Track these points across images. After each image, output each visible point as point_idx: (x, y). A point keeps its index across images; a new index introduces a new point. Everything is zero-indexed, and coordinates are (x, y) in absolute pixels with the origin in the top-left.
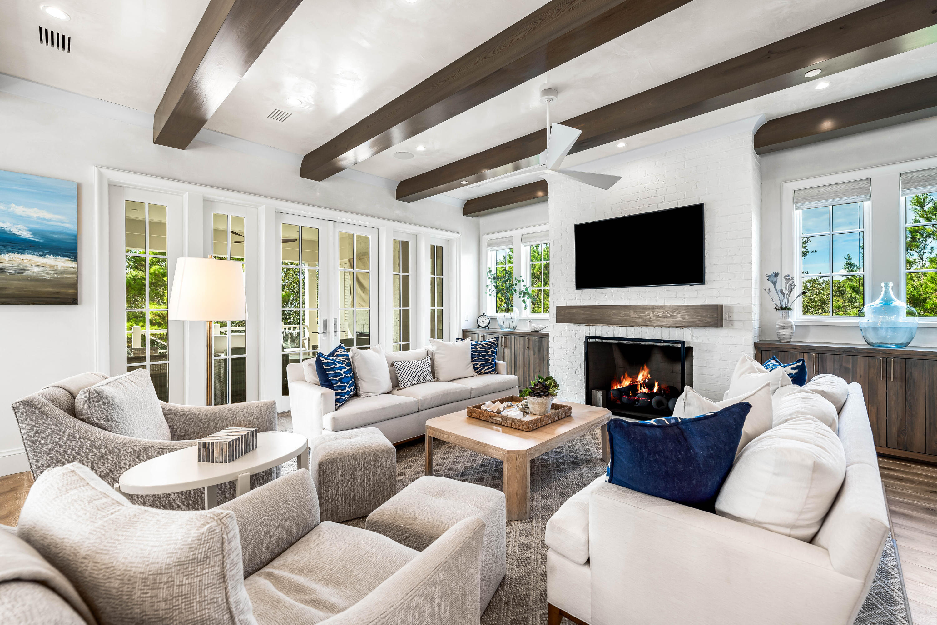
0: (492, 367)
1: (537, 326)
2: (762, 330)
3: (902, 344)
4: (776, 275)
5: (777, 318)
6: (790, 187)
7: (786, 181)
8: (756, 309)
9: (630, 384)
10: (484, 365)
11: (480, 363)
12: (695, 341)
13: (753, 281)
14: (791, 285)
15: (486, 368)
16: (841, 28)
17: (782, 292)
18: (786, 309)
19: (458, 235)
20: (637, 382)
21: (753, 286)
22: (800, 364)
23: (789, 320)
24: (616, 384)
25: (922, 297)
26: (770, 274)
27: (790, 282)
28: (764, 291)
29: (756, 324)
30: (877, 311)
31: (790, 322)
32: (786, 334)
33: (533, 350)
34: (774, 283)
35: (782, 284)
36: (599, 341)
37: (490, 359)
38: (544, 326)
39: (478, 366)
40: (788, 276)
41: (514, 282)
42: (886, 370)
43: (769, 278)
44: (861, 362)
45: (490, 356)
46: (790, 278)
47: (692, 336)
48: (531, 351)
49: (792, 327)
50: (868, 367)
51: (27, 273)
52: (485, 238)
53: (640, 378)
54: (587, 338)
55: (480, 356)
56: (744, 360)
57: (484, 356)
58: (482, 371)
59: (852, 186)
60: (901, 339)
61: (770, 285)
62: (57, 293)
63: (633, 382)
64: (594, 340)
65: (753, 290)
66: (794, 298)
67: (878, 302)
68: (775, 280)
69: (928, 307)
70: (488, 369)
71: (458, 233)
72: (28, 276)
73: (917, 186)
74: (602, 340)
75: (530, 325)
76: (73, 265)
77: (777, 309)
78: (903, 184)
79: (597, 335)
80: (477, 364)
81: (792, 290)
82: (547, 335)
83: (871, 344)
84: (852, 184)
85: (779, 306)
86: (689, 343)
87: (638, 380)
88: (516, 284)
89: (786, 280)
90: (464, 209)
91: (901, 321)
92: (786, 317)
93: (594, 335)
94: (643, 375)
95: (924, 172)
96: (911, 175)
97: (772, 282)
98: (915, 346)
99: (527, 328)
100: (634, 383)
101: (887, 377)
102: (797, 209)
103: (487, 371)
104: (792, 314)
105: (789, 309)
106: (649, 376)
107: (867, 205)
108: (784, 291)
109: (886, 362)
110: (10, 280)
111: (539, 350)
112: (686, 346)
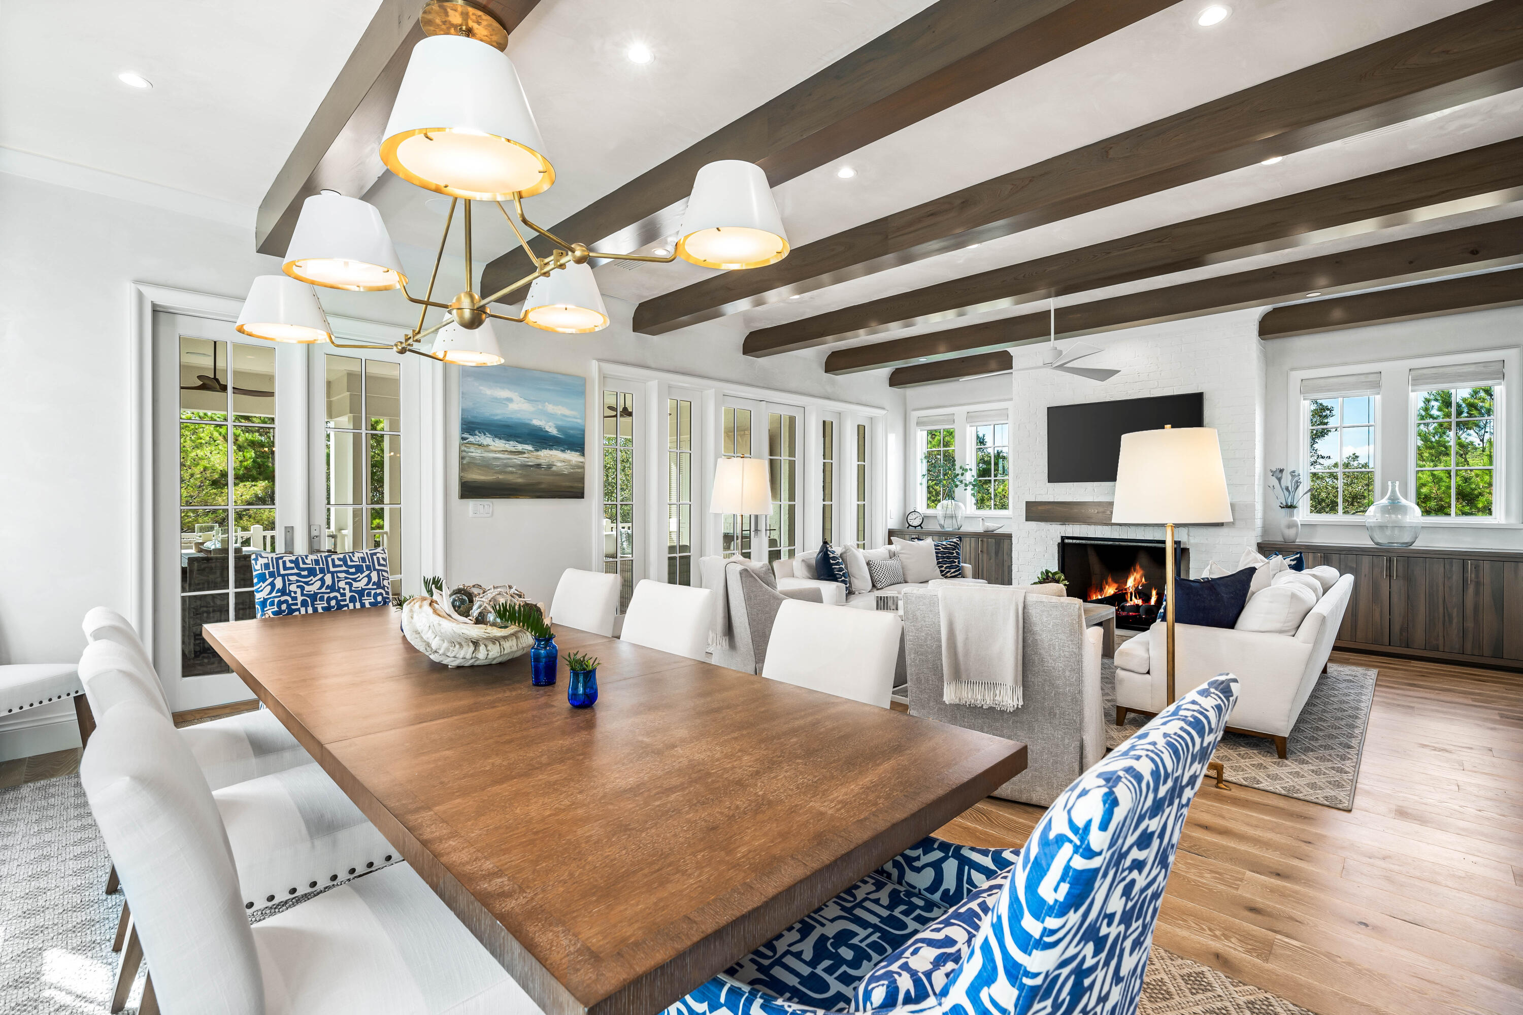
0: (959, 570)
1: (991, 525)
2: (1265, 530)
3: (1407, 543)
4: (1281, 471)
5: (1281, 517)
6: (1296, 376)
7: (1293, 369)
8: (1259, 508)
9: (1115, 593)
10: (950, 568)
11: (945, 566)
12: (1192, 541)
13: (1257, 477)
14: (1297, 482)
15: (953, 570)
16: (1337, 262)
17: (1287, 489)
18: (1291, 507)
19: (884, 412)
20: (1126, 589)
21: (1256, 482)
22: (1298, 556)
23: (1295, 518)
24: (1095, 593)
25: (1476, 492)
26: (1274, 470)
27: (1296, 479)
28: (1267, 487)
29: (1259, 523)
30: (1385, 510)
31: (1296, 522)
32: (1290, 533)
33: (988, 553)
34: (1279, 480)
35: (1287, 480)
36: (1078, 541)
37: (956, 560)
38: (1000, 526)
39: (943, 569)
40: (1294, 472)
41: (959, 471)
42: (1389, 569)
43: (1273, 473)
44: (1366, 561)
45: (956, 558)
46: (1296, 474)
47: (1188, 535)
48: (985, 556)
49: (1297, 526)
50: (1373, 566)
51: (554, 468)
52: (915, 415)
53: (1130, 583)
54: (1063, 538)
55: (944, 558)
56: (1249, 553)
57: (948, 558)
58: (948, 574)
59: (1363, 378)
60: (1406, 539)
61: (1274, 481)
62: (572, 487)
63: (1120, 589)
64: (1070, 541)
65: (1256, 487)
66: (1301, 495)
67: (1385, 501)
68: (1280, 476)
69: (1480, 505)
70: (954, 572)
71: (883, 408)
72: (554, 471)
73: (1427, 383)
74: (1081, 541)
75: (983, 524)
76: (581, 459)
77: (1282, 507)
78: (1413, 380)
79: (1075, 535)
80: (942, 567)
81: (1298, 487)
82: (1009, 536)
83: (1377, 544)
84: (1362, 376)
85: (1285, 504)
86: (1185, 543)
87: (1128, 586)
88: (962, 474)
89: (1292, 476)
90: (890, 379)
91: (1408, 520)
92: (1292, 515)
93: (1071, 535)
94: (1135, 579)
95: (1432, 369)
96: (1420, 372)
97: (1277, 478)
98: (1420, 544)
99: (979, 528)
100: (1122, 590)
101: (1390, 576)
102: (1304, 399)
103: (953, 575)
104: (1298, 512)
105: (1295, 507)
106: (1143, 580)
107: (1378, 397)
108: (1290, 488)
109: (1390, 560)
110: (544, 475)
111: (997, 553)
112: (1182, 546)
